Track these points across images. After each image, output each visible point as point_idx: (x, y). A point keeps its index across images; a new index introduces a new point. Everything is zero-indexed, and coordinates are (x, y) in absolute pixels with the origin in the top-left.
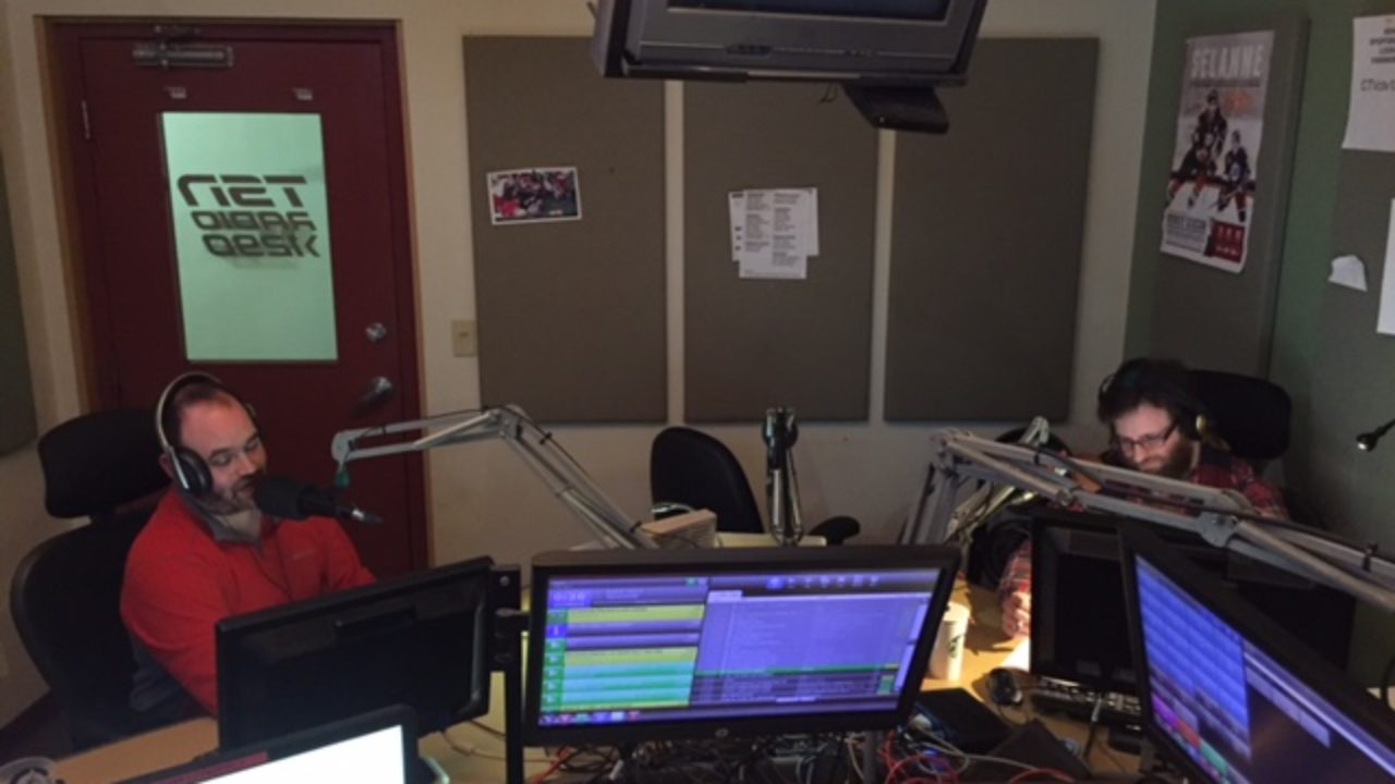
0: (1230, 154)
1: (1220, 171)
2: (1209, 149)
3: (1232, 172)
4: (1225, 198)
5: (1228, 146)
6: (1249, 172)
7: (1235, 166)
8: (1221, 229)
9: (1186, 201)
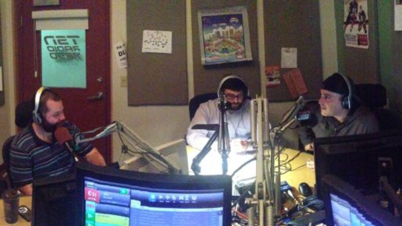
0: (360, 13)
1: (358, 19)
2: (354, 13)
3: (361, 19)
4: (360, 27)
5: (359, 11)
6: (366, 18)
7: (362, 17)
8: (360, 37)
9: (349, 30)
